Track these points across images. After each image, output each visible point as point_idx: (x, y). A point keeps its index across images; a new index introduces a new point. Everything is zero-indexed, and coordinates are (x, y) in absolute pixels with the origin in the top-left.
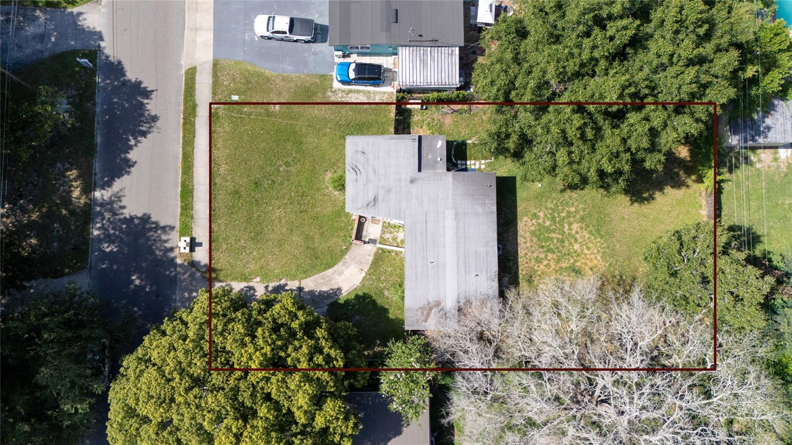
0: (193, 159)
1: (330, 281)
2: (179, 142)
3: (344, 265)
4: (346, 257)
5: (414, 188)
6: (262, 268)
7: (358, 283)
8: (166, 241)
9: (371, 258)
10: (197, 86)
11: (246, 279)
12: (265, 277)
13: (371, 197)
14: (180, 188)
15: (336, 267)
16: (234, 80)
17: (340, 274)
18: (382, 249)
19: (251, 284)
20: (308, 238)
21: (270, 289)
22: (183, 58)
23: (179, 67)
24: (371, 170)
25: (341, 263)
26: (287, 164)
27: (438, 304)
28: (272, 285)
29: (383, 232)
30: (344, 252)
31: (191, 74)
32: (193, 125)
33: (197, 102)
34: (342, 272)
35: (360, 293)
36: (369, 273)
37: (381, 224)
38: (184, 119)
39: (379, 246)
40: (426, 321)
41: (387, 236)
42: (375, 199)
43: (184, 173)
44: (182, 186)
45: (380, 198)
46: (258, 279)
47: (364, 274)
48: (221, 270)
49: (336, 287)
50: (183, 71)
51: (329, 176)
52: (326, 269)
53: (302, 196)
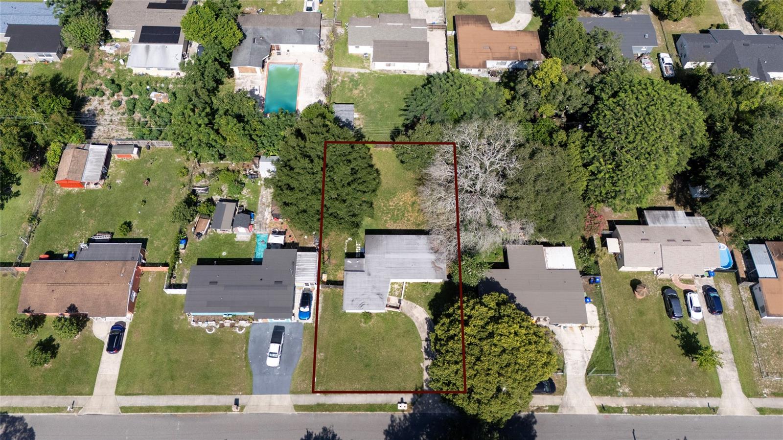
0: (351, 405)
1: (422, 324)
2: (340, 414)
4: (408, 315)
5: (373, 274)
6: (415, 362)
7: (422, 309)
8: (400, 419)
9: (409, 302)
10: (306, 403)
11: (422, 371)
12: (420, 360)
13: (378, 296)
14: (369, 413)
15: (414, 321)
16: (303, 381)
17: (418, 319)
18: (404, 296)
19: (424, 368)
20: (398, 336)
21: (427, 357)
22: (287, 413)
23: (293, 415)
24: (363, 297)
25: (412, 318)
26: (355, 348)
27: (433, 263)
28: (425, 356)
29: (394, 295)
30: (406, 316)
31: (298, 408)
32: (330, 405)
33: (316, 403)
34: (417, 317)
35: (428, 307)
36: (417, 303)
37: (390, 297)
38: (326, 411)
39: (402, 298)
40: (442, 269)
41: (397, 293)
42: (378, 294)
43: (359, 410)
44: (367, 411)
45: (378, 291)
46: (422, 364)
47: (418, 306)
48: (416, 385)
49: (425, 321)
50: (296, 413)
51: (363, 325)
52: (415, 326)
53: (374, 339)
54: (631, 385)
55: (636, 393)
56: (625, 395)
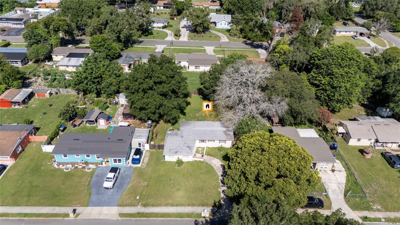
0: (164, 213)
1: (218, 167)
2: (155, 220)
3: (212, 164)
4: (209, 163)
5: (185, 137)
6: (214, 188)
7: (219, 160)
8: (202, 222)
9: (209, 157)
10: (129, 212)
11: (220, 194)
12: (218, 187)
13: (187, 148)
14: (178, 219)
15: (213, 166)
16: (129, 198)
17: (216, 165)
18: (205, 153)
19: (221, 191)
20: (202, 173)
21: (223, 185)
22: (113, 219)
23: (117, 220)
24: (177, 148)
25: (211, 165)
26: (171, 180)
27: (224, 132)
28: (221, 184)
29: (199, 153)
30: (207, 164)
31: (121, 215)
32: (147, 214)
33: (137, 212)
34: (215, 164)
35: (222, 159)
36: (215, 157)
37: (196, 154)
38: (144, 217)
39: (204, 154)
40: (231, 135)
41: (201, 152)
43: (171, 217)
45: (188, 145)
46: (219, 189)
47: (215, 158)
48: (215, 201)
49: (221, 166)
50: (120, 218)
51: (177, 167)
52: (214, 168)
53: (184, 175)
54: (381, 204)
55: (387, 209)
56: (379, 210)
